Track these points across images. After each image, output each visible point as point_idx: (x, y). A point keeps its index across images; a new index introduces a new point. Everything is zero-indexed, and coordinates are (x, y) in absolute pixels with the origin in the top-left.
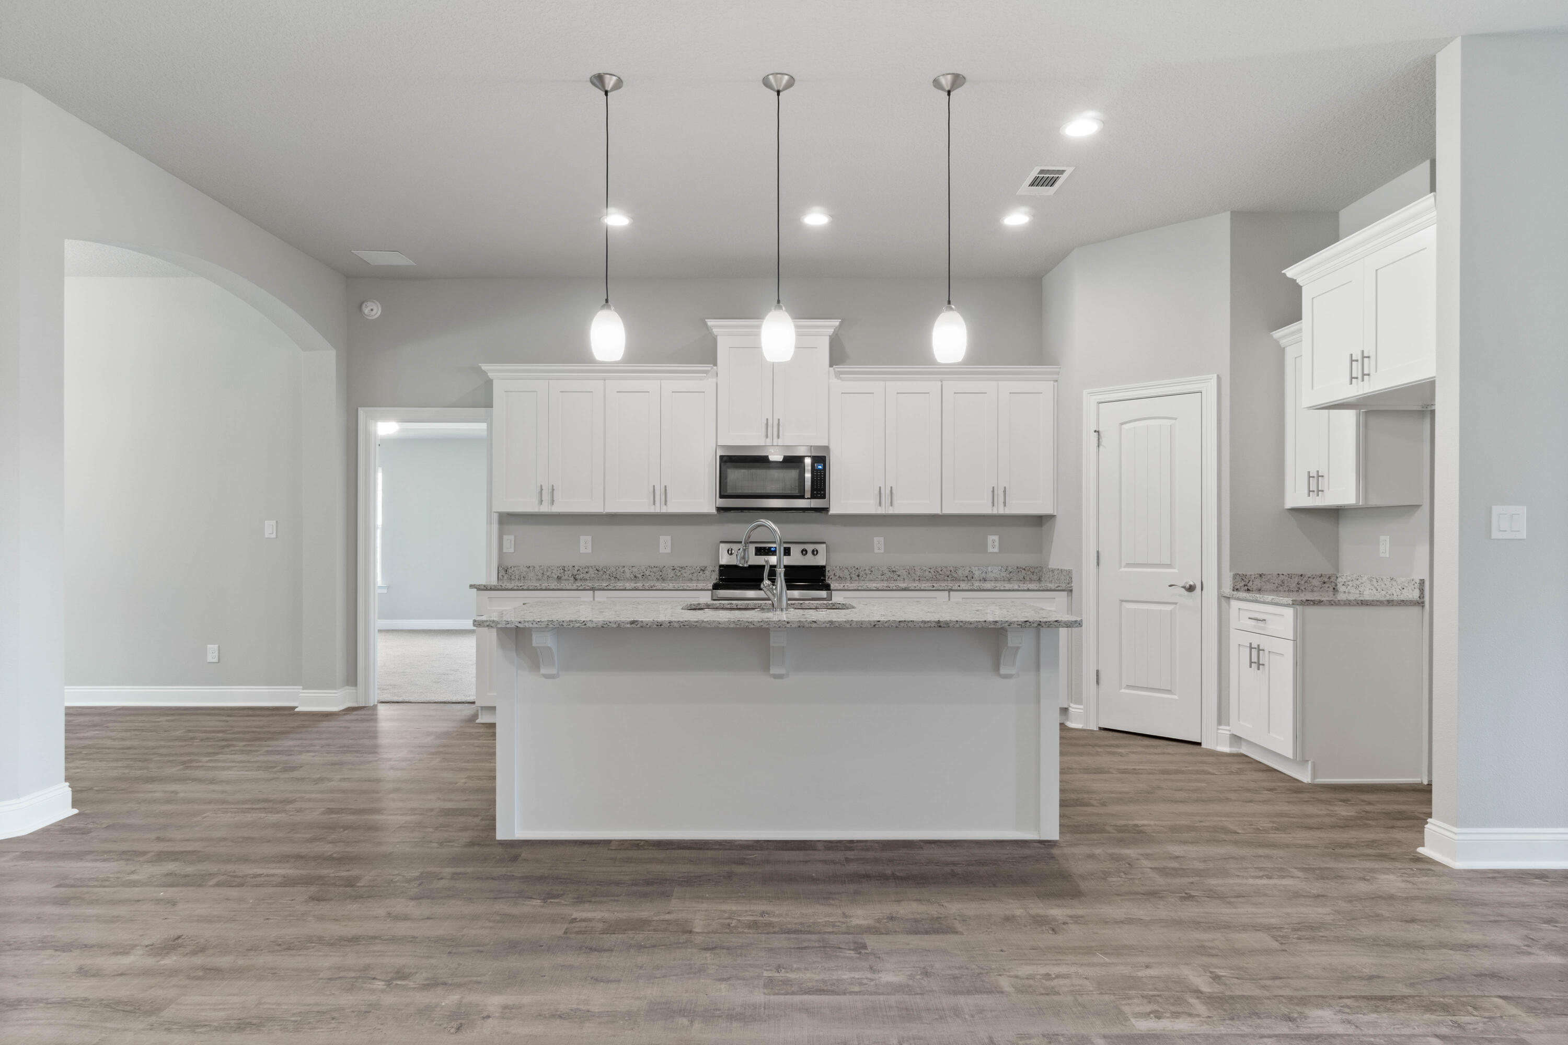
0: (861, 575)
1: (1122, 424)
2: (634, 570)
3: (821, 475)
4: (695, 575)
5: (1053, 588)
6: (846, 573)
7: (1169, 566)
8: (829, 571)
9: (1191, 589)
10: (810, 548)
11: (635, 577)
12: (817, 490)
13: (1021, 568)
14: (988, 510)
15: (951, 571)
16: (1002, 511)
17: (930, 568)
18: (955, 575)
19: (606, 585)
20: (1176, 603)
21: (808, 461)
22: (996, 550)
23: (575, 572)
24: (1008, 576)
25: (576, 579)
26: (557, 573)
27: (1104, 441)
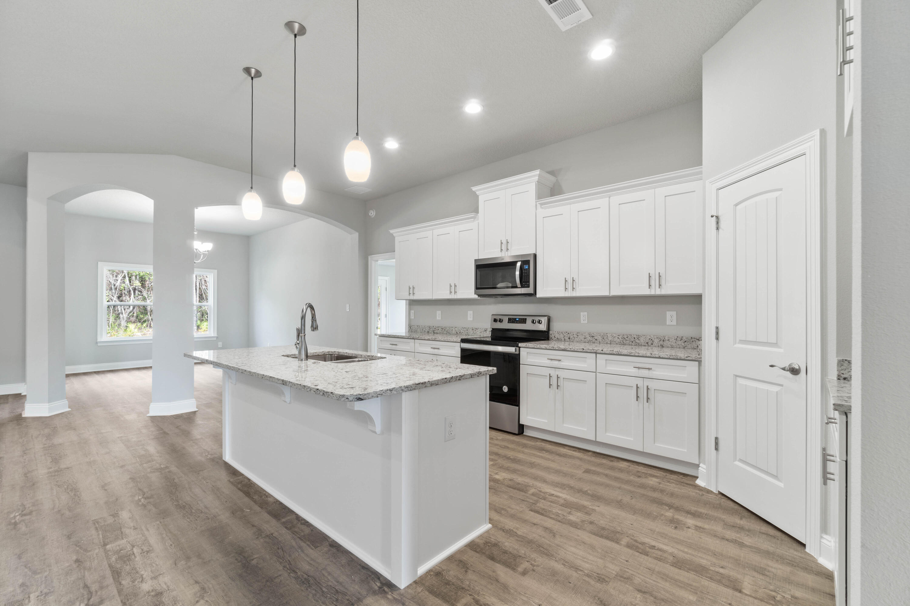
0: (571, 338)
1: (736, 205)
2: (456, 329)
3: (527, 272)
4: (482, 333)
5: (683, 358)
6: (562, 336)
7: (775, 345)
8: (551, 334)
9: (795, 371)
10: (537, 319)
11: (457, 333)
12: (525, 282)
13: (695, 339)
14: (645, 291)
15: (634, 338)
16: (658, 292)
17: (619, 336)
18: (637, 341)
19: (418, 337)
20: (782, 385)
21: (519, 264)
22: (674, 323)
23: (434, 330)
24: (683, 344)
25: (434, 333)
26: (427, 329)
27: (722, 224)
